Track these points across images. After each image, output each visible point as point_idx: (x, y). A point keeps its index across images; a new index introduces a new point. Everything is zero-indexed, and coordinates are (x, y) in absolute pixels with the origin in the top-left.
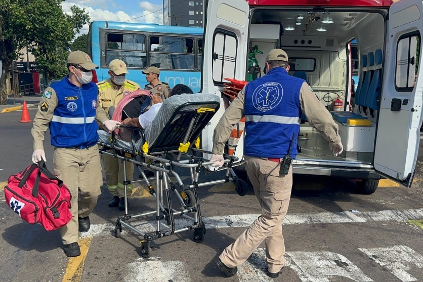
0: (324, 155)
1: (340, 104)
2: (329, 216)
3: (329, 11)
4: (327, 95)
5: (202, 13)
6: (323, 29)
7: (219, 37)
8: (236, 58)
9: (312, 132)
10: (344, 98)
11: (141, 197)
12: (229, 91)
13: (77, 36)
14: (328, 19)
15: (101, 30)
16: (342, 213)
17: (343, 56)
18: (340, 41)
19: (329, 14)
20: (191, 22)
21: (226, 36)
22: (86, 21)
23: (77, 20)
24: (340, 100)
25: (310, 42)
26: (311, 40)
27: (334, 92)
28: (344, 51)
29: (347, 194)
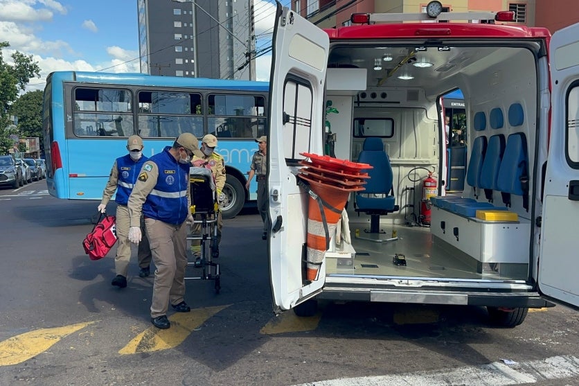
0: (444, 269)
1: (433, 185)
2: (474, 375)
3: (449, 45)
4: (413, 172)
5: (193, 61)
6: (409, 76)
7: (291, 87)
8: (311, 121)
9: (391, 226)
10: (438, 176)
11: (153, 349)
12: (306, 173)
13: (21, 93)
14: (424, 60)
15: (65, 83)
16: (490, 366)
17: (432, 113)
18: (428, 93)
19: (449, 50)
20: (180, 73)
21: (299, 85)
22: (34, 73)
23: (21, 72)
24: (433, 178)
25: (384, 95)
26: (386, 92)
27: (422, 166)
28: (434, 107)
29: (478, 328)
